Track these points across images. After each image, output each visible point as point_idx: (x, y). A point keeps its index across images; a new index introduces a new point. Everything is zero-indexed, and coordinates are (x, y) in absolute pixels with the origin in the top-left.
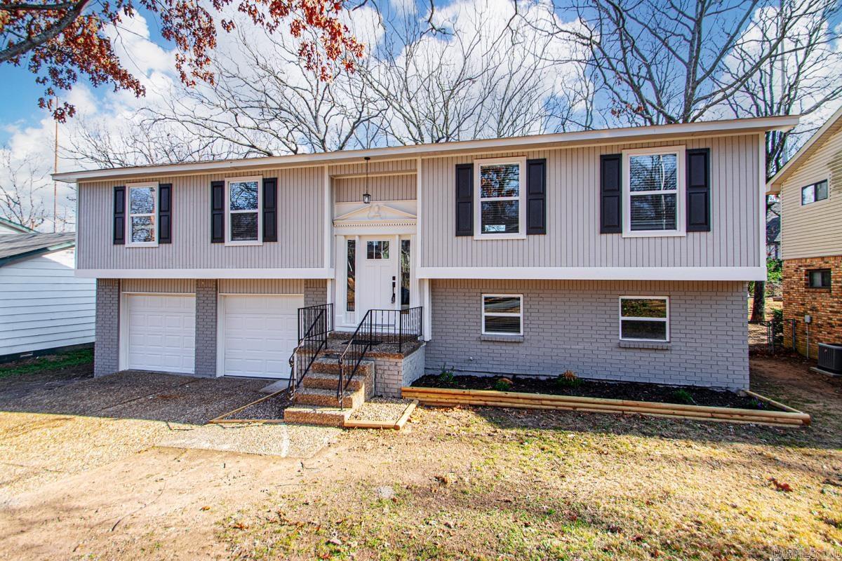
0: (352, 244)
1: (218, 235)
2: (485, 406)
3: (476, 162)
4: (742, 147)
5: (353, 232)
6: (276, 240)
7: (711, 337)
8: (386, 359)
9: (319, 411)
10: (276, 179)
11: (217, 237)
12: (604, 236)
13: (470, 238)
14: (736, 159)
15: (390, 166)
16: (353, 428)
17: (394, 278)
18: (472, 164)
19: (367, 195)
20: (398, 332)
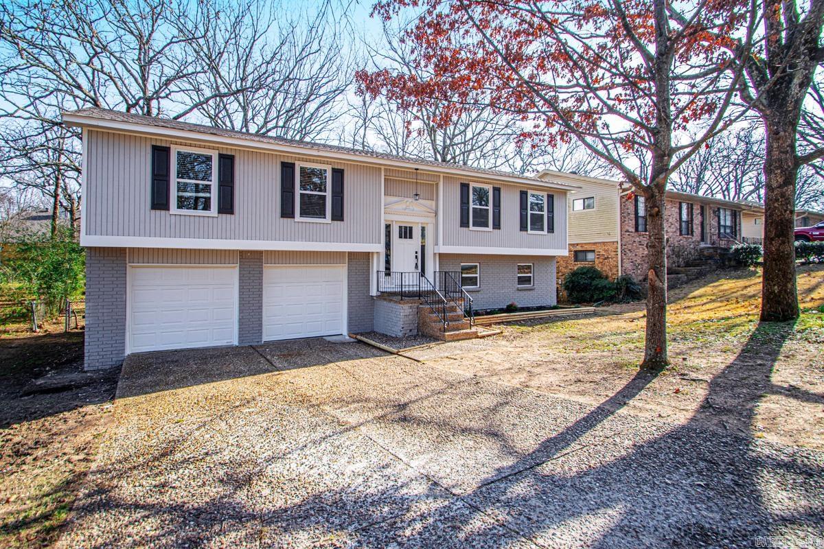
1: (288, 211)
3: (470, 183)
5: (389, 218)
6: (343, 220)
7: (546, 282)
9: (462, 332)
10: (343, 170)
12: (521, 232)
13: (467, 229)
14: (560, 202)
17: (416, 253)
19: (417, 195)
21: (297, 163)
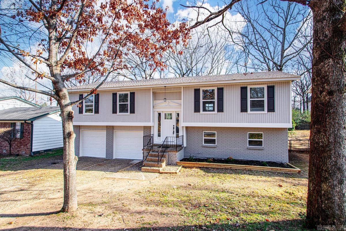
0: (160, 114)
1: (115, 111)
2: (203, 167)
3: (201, 88)
4: (285, 85)
5: (160, 110)
6: (134, 113)
7: (276, 146)
8: (172, 152)
9: (152, 168)
10: (135, 92)
11: (114, 111)
12: (242, 113)
13: (199, 113)
14: (283, 89)
15: (173, 89)
16: (163, 173)
17: (174, 126)
18: (200, 89)
19: (165, 99)
20: (176, 144)
21: (118, 93)
